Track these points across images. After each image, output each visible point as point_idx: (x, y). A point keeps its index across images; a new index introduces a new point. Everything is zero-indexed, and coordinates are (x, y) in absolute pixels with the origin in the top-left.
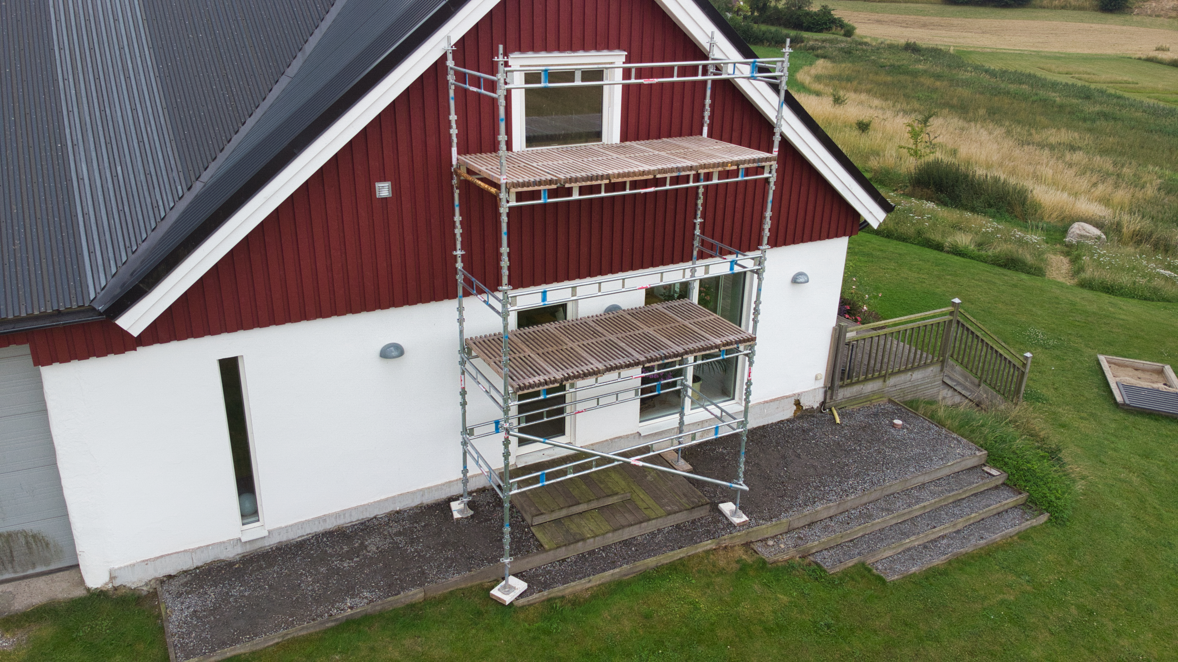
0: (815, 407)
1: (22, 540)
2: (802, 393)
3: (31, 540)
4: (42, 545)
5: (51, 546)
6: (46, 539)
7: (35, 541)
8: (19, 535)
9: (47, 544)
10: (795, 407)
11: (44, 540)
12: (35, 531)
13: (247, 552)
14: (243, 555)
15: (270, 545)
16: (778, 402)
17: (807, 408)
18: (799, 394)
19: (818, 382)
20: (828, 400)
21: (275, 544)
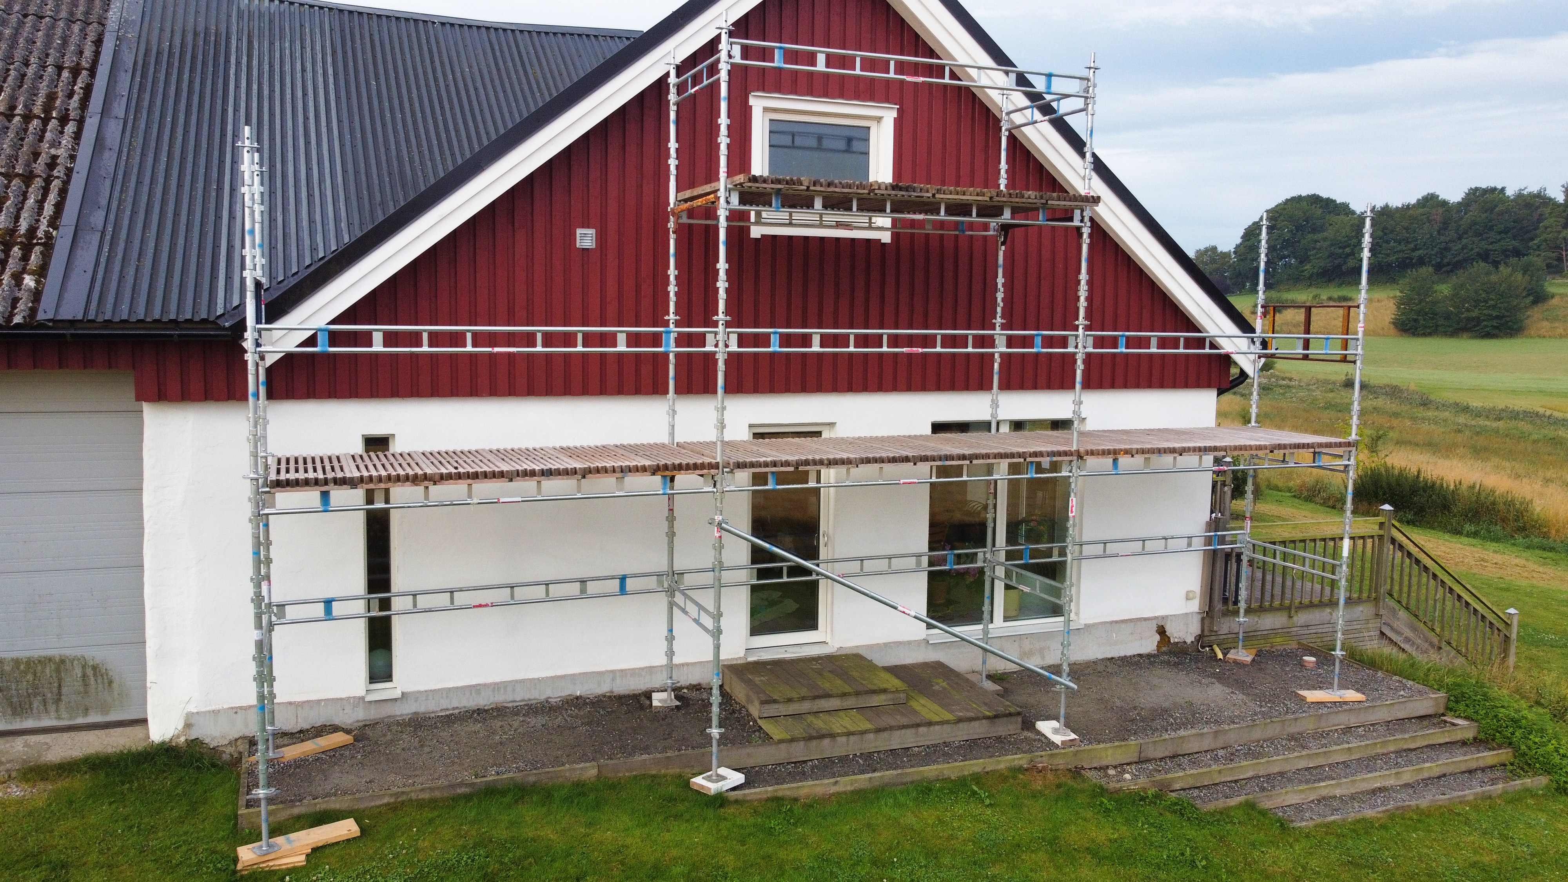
0: (1189, 641)
1: (78, 672)
2: (1167, 616)
3: (90, 672)
4: (103, 683)
5: (115, 685)
6: (111, 673)
7: (95, 675)
8: (76, 662)
9: (110, 682)
10: (1158, 637)
11: (107, 675)
12: (97, 661)
13: (370, 720)
14: (364, 723)
15: (402, 715)
16: (1132, 624)
17: (1176, 640)
18: (1163, 618)
19: (1190, 603)
20: (1206, 633)
21: (408, 714)
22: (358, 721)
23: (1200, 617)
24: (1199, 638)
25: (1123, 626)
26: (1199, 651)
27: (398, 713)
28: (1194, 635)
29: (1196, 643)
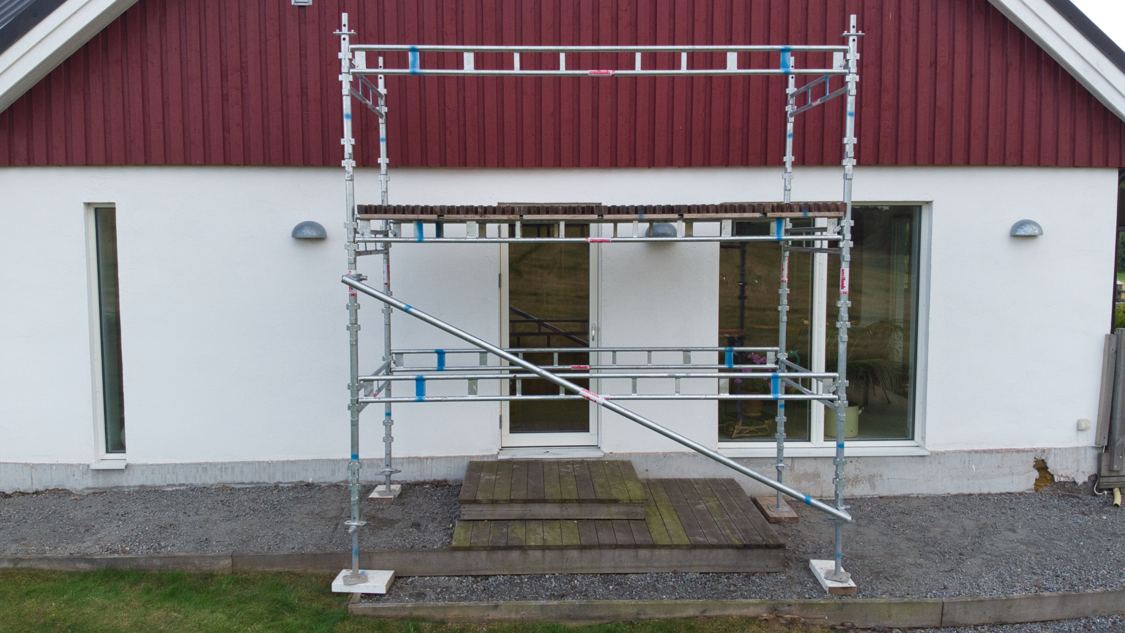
0: (1080, 482)
2: (1050, 449)
10: (1036, 474)
13: (99, 488)
14: (93, 491)
15: (129, 487)
16: (999, 456)
17: (1062, 479)
18: (1043, 451)
19: (1082, 435)
20: (1104, 472)
21: (135, 487)
22: (87, 488)
23: (1096, 452)
24: (1096, 478)
25: (986, 456)
26: (1095, 495)
27: (125, 484)
28: (1088, 475)
29: (1090, 485)
